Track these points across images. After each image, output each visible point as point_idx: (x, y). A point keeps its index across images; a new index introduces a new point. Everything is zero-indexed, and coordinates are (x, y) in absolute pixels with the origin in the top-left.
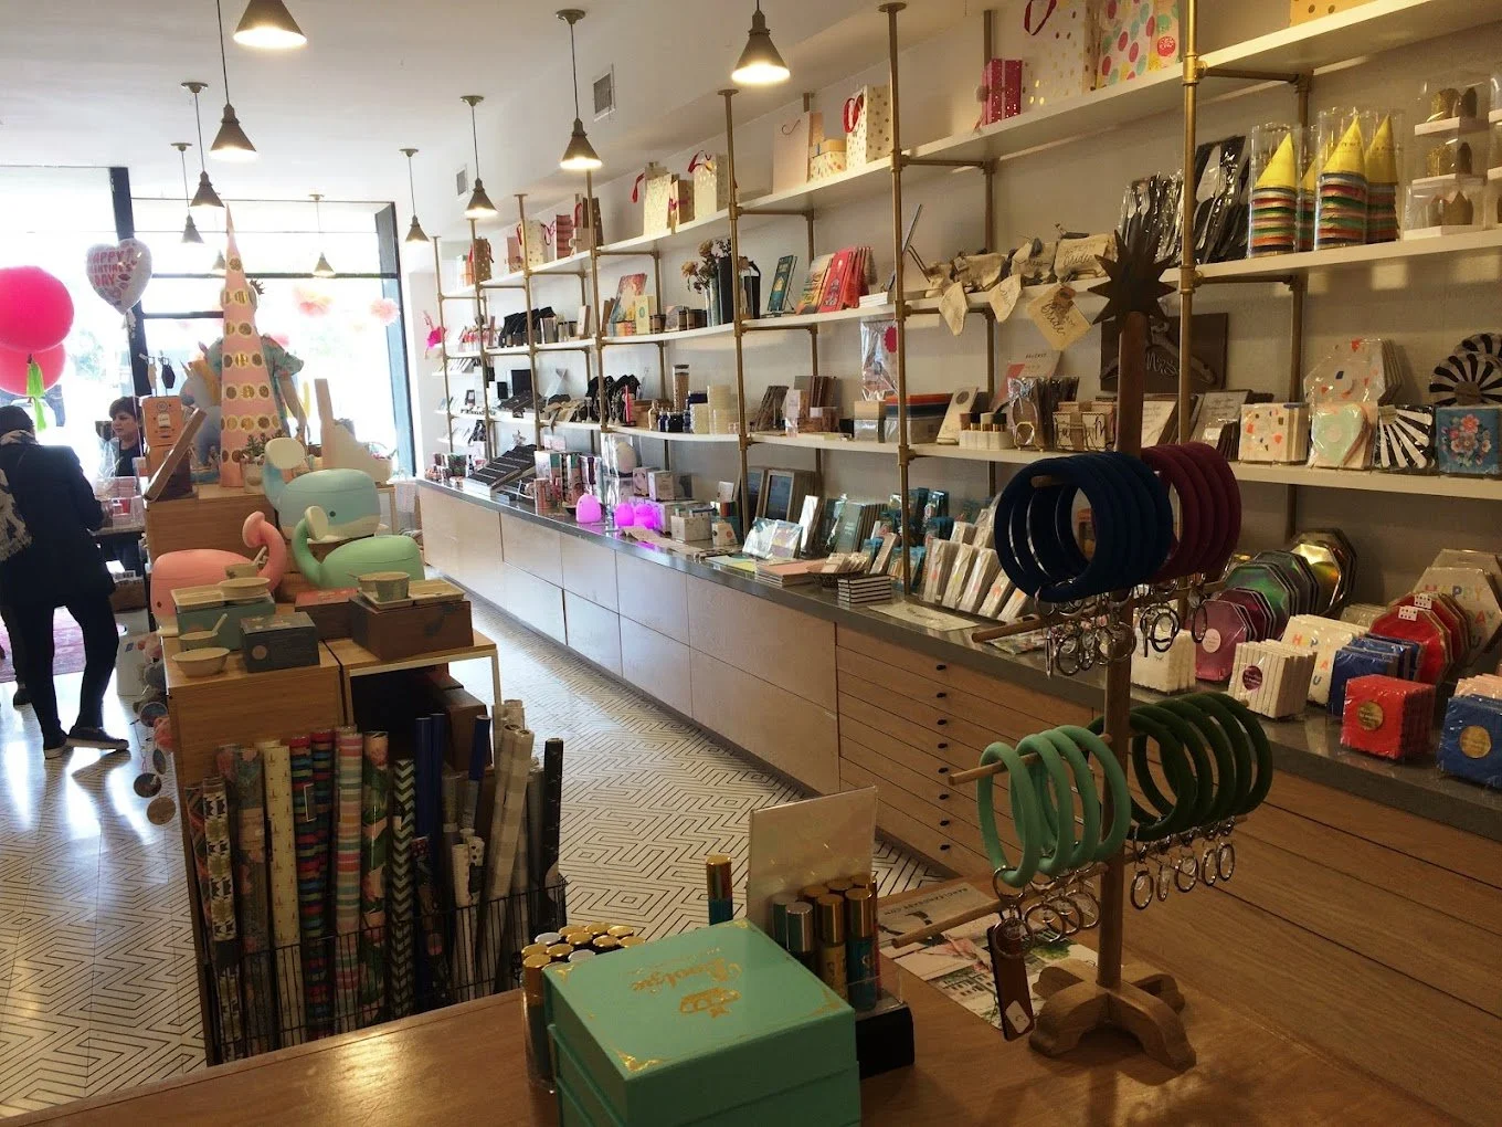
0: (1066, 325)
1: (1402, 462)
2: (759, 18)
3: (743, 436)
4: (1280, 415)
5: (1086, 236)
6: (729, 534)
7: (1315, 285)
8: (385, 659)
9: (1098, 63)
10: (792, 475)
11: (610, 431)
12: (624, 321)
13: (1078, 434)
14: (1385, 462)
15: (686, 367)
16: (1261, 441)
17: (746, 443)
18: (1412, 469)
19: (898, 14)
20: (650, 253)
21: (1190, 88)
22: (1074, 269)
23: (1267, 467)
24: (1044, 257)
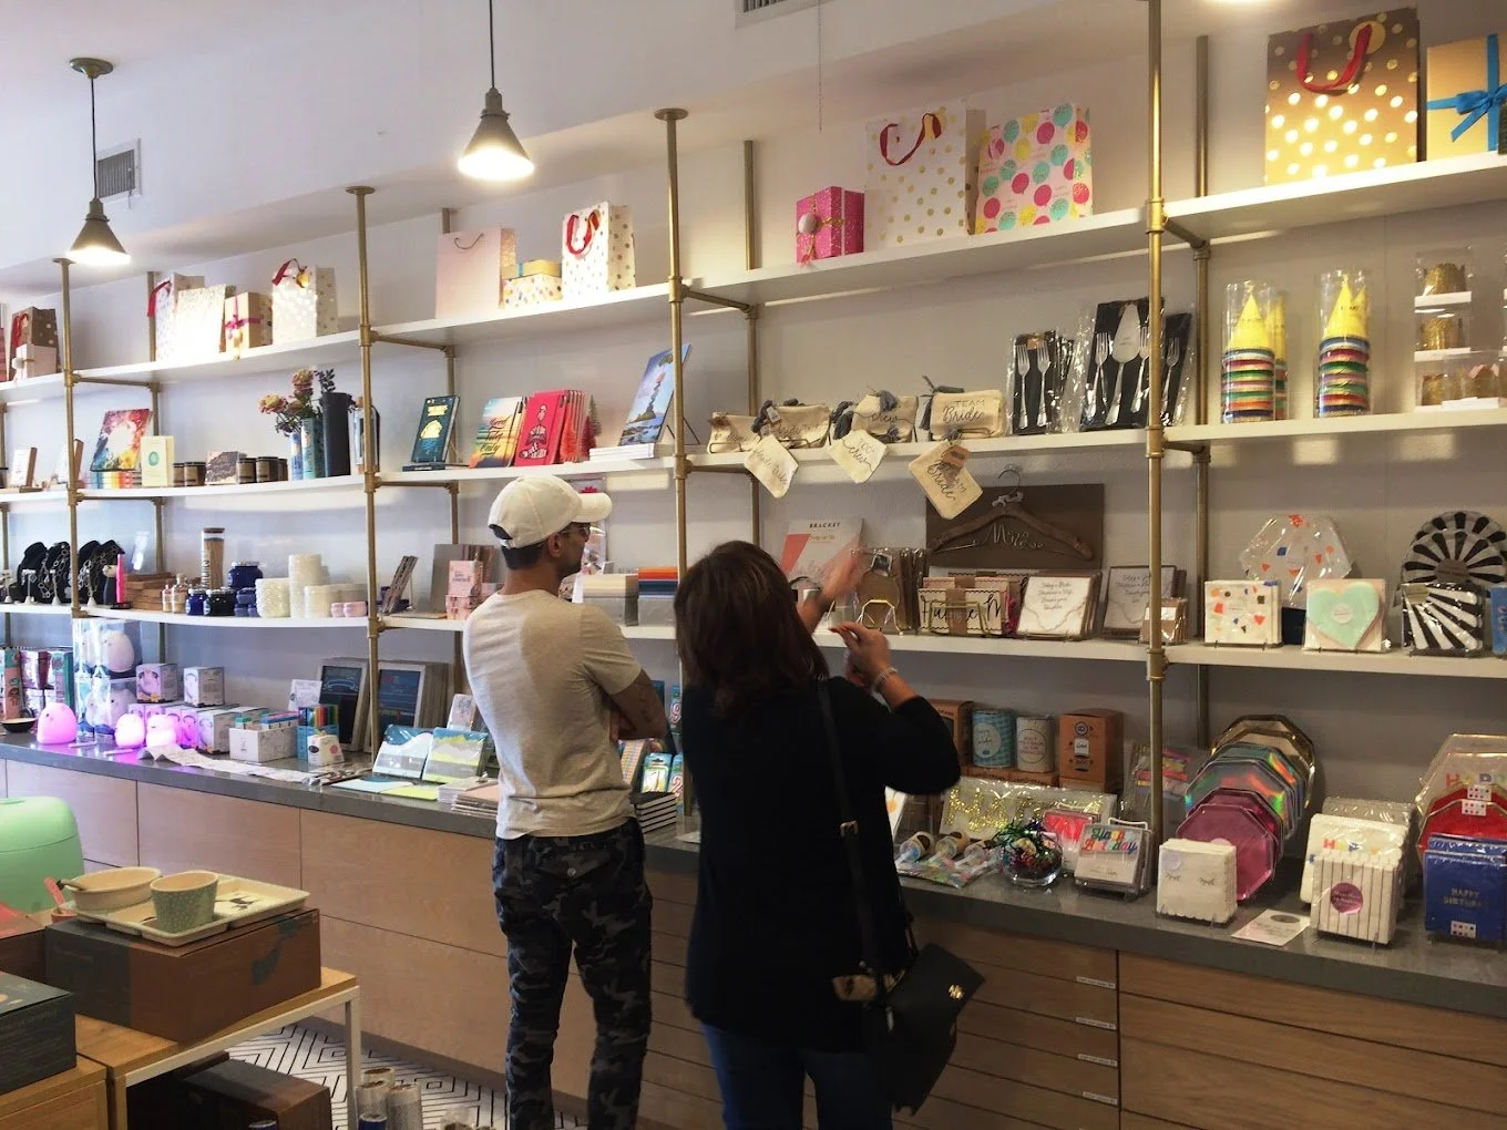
0: (956, 489)
1: (1445, 644)
2: (494, 97)
3: (374, 620)
4: (1260, 593)
5: (962, 391)
6: (333, 750)
7: (1218, 457)
8: (185, 1042)
9: (980, 203)
10: (421, 669)
11: (86, 616)
12: (115, 469)
13: (959, 616)
14: (1422, 644)
15: (220, 531)
16: (1236, 621)
17: (378, 629)
18: (1458, 650)
19: (679, 123)
20: (147, 384)
21: (1156, 236)
22: (959, 426)
23: (1260, 650)
24: (899, 412)
